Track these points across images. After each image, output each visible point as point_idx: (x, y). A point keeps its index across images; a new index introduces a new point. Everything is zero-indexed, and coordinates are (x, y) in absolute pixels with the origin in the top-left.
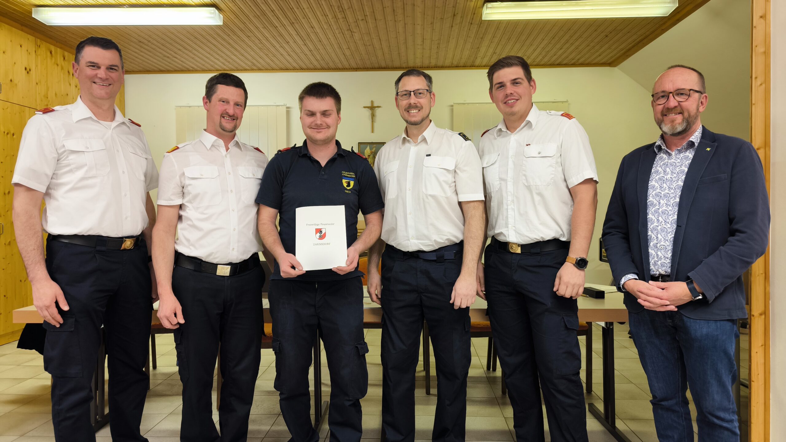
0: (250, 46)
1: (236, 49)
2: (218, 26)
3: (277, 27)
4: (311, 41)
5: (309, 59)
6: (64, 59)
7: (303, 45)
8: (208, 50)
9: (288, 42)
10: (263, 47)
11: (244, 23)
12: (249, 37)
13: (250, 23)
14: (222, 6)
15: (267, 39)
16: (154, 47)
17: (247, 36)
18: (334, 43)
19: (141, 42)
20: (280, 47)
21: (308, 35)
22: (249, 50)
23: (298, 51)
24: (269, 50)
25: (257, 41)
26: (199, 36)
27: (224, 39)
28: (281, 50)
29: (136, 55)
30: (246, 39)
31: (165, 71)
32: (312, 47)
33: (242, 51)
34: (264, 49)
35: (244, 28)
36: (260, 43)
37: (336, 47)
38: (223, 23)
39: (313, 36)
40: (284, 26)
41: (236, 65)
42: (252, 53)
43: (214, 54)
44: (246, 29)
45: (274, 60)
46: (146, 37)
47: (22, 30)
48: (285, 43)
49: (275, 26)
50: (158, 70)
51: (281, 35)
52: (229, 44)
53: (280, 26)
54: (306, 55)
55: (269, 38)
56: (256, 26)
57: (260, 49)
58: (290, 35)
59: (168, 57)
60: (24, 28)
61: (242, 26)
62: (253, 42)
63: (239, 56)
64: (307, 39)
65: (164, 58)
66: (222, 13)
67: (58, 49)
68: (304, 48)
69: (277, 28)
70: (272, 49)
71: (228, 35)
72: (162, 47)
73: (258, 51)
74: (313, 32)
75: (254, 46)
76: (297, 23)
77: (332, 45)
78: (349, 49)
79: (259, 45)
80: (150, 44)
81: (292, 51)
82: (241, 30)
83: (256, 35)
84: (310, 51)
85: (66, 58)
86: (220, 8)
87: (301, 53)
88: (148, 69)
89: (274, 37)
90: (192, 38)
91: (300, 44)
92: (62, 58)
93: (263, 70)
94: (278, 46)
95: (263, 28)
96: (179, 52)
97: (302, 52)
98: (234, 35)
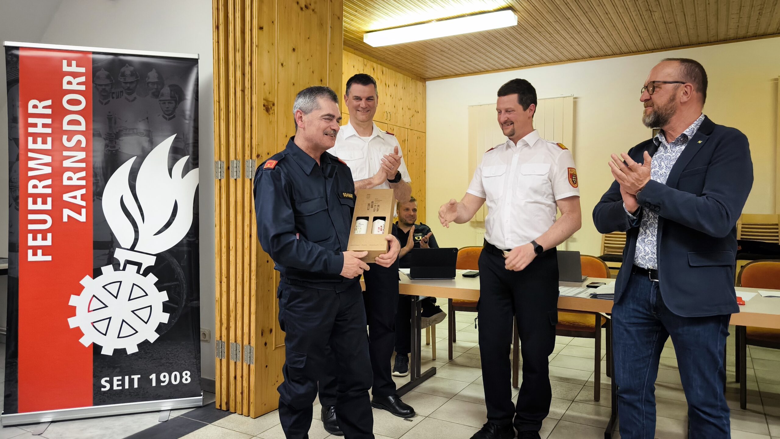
0: (541, 41)
1: (527, 47)
2: (513, 27)
3: (569, 18)
4: (604, 27)
5: (600, 47)
6: (383, 73)
7: (595, 32)
8: (500, 50)
9: (579, 33)
10: (553, 40)
11: (537, 20)
12: (540, 32)
13: (542, 19)
14: (517, 7)
15: (558, 32)
16: (453, 54)
17: (538, 32)
18: (629, 26)
19: (442, 51)
20: (570, 38)
21: (602, 22)
22: (539, 45)
23: (589, 39)
24: (559, 42)
25: (548, 36)
26: (493, 39)
27: (516, 39)
28: (571, 41)
29: (438, 63)
30: (537, 35)
31: (460, 75)
32: (604, 34)
33: (533, 48)
34: (554, 42)
35: (537, 24)
36: (550, 37)
37: (631, 29)
38: (518, 23)
39: (607, 23)
40: (576, 16)
41: (525, 61)
42: (542, 48)
43: (505, 54)
44: (538, 25)
45: (563, 52)
46: (448, 46)
47: (355, 54)
48: (576, 34)
49: (568, 18)
50: (455, 74)
51: (573, 26)
52: (520, 42)
53: (573, 18)
54: (597, 42)
55: (561, 31)
56: (548, 21)
57: (550, 42)
58: (582, 24)
59: (464, 62)
60: (356, 51)
61: (534, 23)
62: (544, 37)
63: (529, 52)
64: (601, 26)
65: (461, 63)
66: (517, 14)
67: (379, 66)
68: (596, 36)
69: (569, 20)
70: (563, 42)
71: (520, 33)
72: (460, 53)
73: (548, 45)
74: (607, 19)
75: (544, 41)
76: (591, 12)
77: (627, 29)
78: (646, 31)
79: (550, 39)
80: (449, 52)
81: (582, 41)
82: (533, 27)
83: (547, 30)
84: (602, 38)
85: (384, 72)
86: (516, 10)
87: (592, 41)
88: (446, 74)
89: (565, 30)
90: (487, 41)
91: (591, 32)
92: (382, 73)
93: (550, 63)
94: (568, 37)
95: (555, 21)
96: (475, 56)
97: (592, 39)
98: (525, 33)
